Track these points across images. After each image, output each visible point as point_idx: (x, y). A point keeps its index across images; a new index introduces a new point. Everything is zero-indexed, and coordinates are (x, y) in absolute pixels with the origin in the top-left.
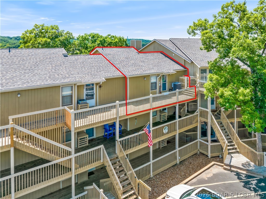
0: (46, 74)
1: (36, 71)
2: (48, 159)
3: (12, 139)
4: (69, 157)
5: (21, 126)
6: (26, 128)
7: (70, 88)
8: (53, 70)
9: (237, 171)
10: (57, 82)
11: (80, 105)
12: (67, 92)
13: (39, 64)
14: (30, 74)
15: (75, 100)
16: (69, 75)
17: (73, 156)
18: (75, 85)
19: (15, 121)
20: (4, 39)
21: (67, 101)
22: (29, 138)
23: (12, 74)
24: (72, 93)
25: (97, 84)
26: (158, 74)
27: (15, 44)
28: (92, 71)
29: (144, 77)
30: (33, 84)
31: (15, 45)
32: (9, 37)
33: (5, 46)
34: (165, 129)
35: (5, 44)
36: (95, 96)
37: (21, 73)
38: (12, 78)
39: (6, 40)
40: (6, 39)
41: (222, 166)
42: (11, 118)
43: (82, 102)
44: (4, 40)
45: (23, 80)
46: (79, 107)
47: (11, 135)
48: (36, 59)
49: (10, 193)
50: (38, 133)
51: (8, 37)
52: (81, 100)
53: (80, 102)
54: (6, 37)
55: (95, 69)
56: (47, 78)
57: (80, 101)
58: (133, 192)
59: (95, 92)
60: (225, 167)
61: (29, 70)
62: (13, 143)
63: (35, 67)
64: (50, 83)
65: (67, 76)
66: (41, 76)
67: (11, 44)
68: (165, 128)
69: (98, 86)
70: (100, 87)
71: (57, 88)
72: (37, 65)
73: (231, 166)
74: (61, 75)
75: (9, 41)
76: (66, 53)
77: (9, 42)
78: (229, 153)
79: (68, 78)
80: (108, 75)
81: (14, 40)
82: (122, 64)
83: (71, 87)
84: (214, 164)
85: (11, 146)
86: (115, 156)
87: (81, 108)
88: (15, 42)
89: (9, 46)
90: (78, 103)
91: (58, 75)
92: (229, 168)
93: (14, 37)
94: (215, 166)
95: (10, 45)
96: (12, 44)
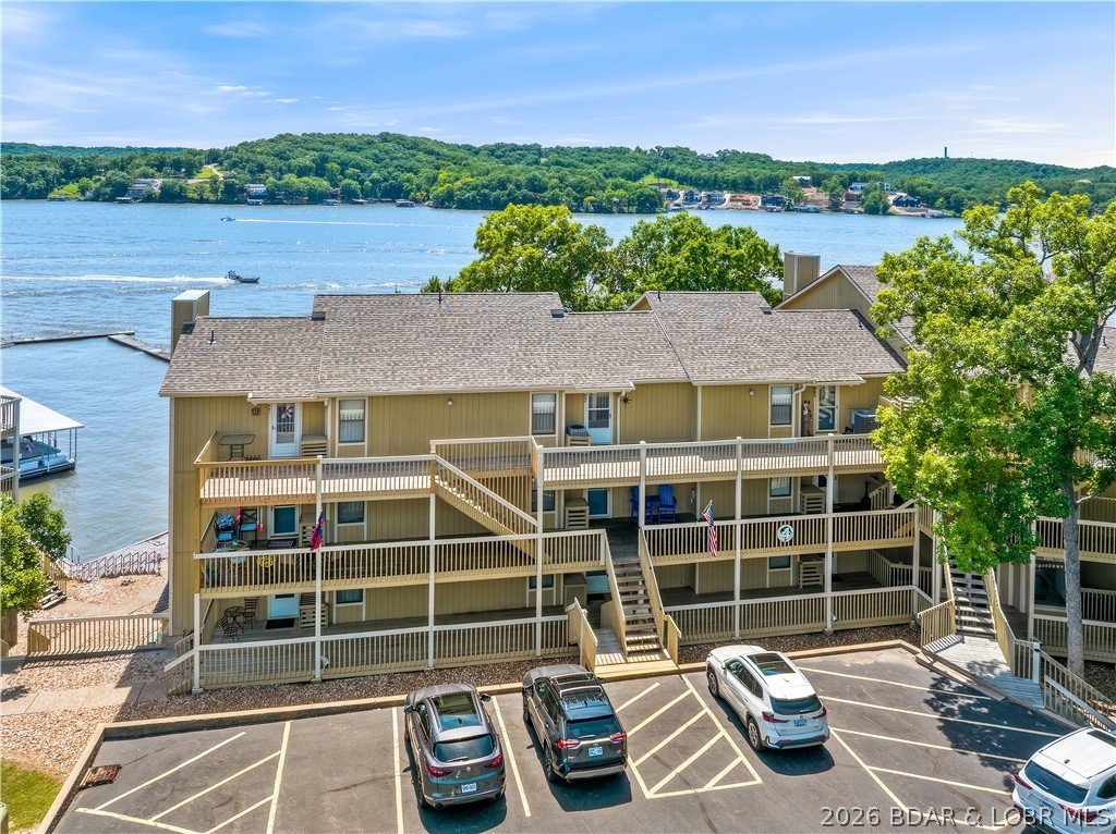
0: (505, 363)
1: (486, 355)
2: (492, 529)
3: (433, 480)
4: (531, 536)
5: (449, 461)
6: (458, 467)
7: (552, 397)
8: (520, 354)
9: (945, 673)
10: (524, 384)
11: (569, 438)
12: (544, 405)
13: (494, 336)
14: (473, 359)
15: (561, 423)
16: (551, 369)
17: (540, 536)
18: (561, 392)
19: (440, 450)
20: (452, 154)
21: (543, 424)
22: (461, 485)
23: (440, 358)
24: (555, 407)
25: (617, 394)
26: (797, 384)
27: (488, 173)
28: (609, 360)
29: (751, 387)
30: (476, 384)
31: (488, 178)
32: (468, 148)
33: (457, 179)
34: (783, 530)
35: (456, 174)
36: (611, 421)
37: (457, 356)
38: (438, 367)
39: (462, 158)
40: (460, 154)
41: (914, 653)
42: (434, 443)
43: (576, 431)
44: (454, 158)
45: (458, 374)
46: (569, 442)
47: (433, 474)
48: (491, 323)
49: (428, 571)
50: (479, 481)
51: (467, 146)
52: (575, 427)
53: (572, 431)
54: (459, 147)
55: (618, 355)
56: (505, 371)
57: (573, 427)
58: (653, 637)
59: (611, 412)
60: (921, 656)
61: (473, 349)
62: (435, 487)
63: (485, 344)
64: (508, 383)
65: (547, 369)
66: (494, 366)
67: (475, 172)
68: (782, 527)
69: (619, 400)
70: (626, 400)
71: (523, 395)
72: (491, 340)
73: (936, 658)
74: (535, 367)
75: (472, 160)
76: (561, 307)
77: (468, 164)
78: (959, 632)
79: (547, 375)
80: (645, 374)
81: (486, 158)
82: (696, 347)
83: (553, 395)
84: (899, 646)
85: (431, 491)
86: (634, 560)
87: (572, 445)
88: (489, 167)
89: (470, 179)
90: (567, 432)
91: (528, 367)
92: (928, 660)
93: (485, 148)
94: (901, 649)
95: (472, 176)
96: (479, 175)
